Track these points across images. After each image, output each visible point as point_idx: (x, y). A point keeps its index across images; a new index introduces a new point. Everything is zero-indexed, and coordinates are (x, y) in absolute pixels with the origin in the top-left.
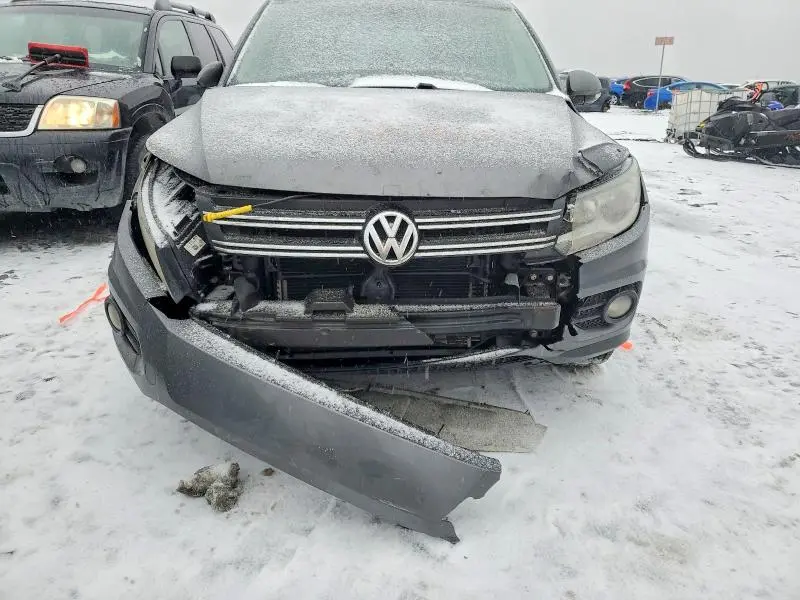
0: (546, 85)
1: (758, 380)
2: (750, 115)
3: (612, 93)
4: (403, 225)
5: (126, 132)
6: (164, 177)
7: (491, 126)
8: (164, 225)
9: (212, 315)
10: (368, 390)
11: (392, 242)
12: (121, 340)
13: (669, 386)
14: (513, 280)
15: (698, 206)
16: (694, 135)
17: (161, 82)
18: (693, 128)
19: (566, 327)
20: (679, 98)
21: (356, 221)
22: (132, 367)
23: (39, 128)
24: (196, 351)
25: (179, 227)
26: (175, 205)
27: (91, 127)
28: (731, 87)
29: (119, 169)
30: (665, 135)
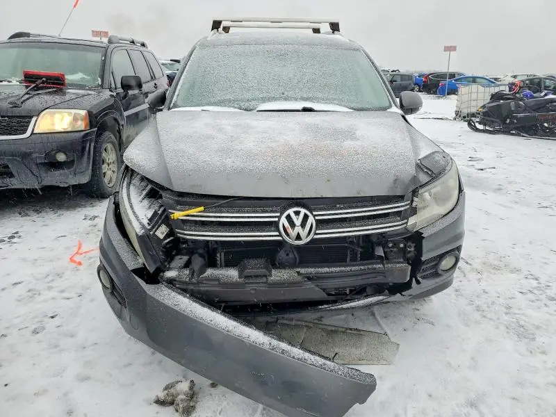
0: (387, 104)
1: (537, 304)
2: (512, 104)
3: (415, 84)
4: (306, 217)
5: (93, 132)
6: (136, 181)
7: (359, 143)
8: (140, 218)
9: (175, 280)
10: (277, 322)
11: (298, 229)
12: (109, 295)
13: (478, 310)
14: (380, 252)
15: (482, 170)
16: (473, 115)
17: (114, 94)
18: (474, 110)
19: (414, 279)
20: (463, 90)
21: (273, 215)
22: (119, 316)
23: (34, 132)
24: (167, 307)
25: (150, 220)
26: (146, 202)
27: (70, 129)
28: (496, 79)
29: (89, 158)
30: (454, 116)
